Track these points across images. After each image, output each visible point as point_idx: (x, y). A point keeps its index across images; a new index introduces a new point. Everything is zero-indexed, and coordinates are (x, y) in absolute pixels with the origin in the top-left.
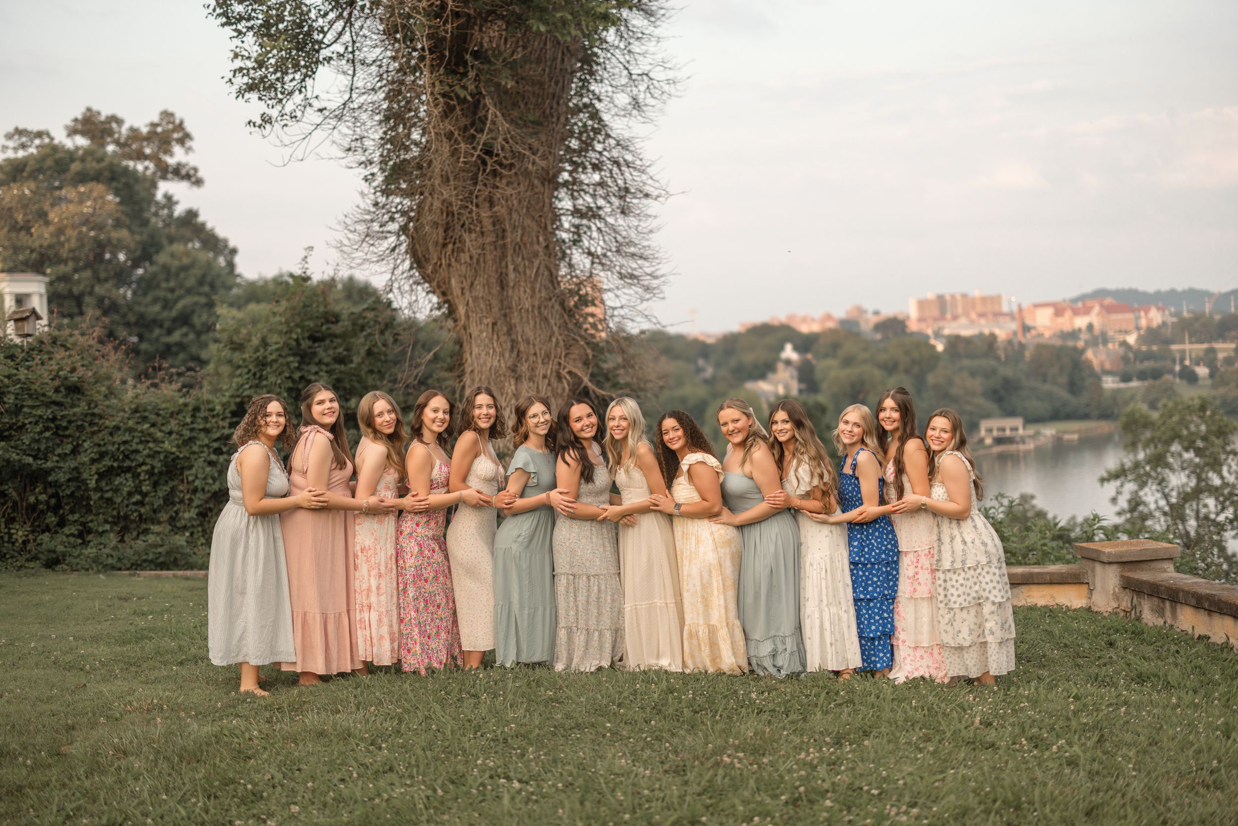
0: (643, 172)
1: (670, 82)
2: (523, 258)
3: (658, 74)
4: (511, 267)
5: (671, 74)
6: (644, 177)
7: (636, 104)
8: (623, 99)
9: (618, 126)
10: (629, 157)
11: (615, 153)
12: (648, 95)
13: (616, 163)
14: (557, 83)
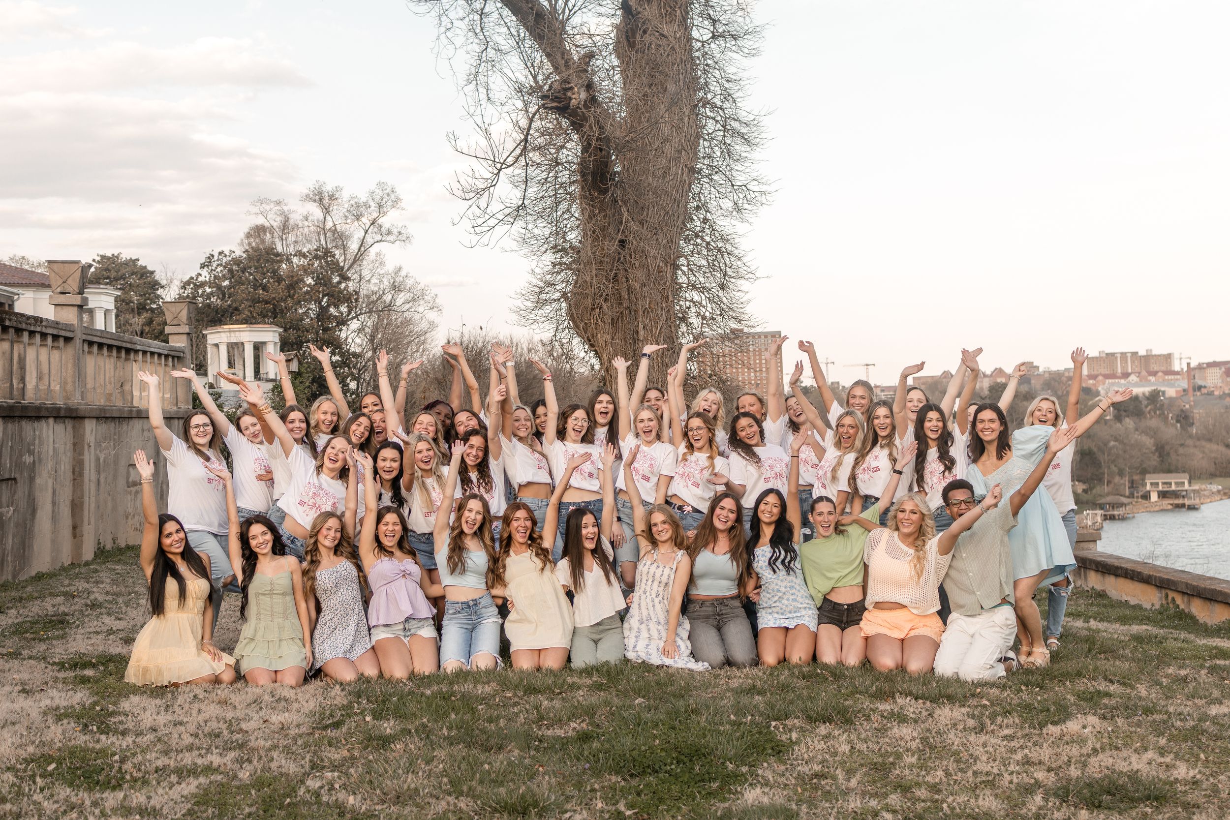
0: (739, 258)
1: (762, 193)
2: (650, 320)
3: (753, 186)
4: (641, 326)
5: (764, 188)
6: (739, 263)
7: (738, 209)
8: (727, 204)
9: (724, 224)
10: (729, 248)
11: (720, 244)
12: (745, 202)
13: (719, 250)
14: (677, 191)
